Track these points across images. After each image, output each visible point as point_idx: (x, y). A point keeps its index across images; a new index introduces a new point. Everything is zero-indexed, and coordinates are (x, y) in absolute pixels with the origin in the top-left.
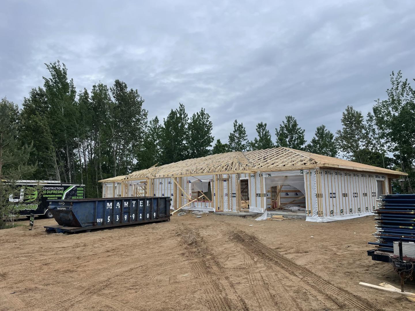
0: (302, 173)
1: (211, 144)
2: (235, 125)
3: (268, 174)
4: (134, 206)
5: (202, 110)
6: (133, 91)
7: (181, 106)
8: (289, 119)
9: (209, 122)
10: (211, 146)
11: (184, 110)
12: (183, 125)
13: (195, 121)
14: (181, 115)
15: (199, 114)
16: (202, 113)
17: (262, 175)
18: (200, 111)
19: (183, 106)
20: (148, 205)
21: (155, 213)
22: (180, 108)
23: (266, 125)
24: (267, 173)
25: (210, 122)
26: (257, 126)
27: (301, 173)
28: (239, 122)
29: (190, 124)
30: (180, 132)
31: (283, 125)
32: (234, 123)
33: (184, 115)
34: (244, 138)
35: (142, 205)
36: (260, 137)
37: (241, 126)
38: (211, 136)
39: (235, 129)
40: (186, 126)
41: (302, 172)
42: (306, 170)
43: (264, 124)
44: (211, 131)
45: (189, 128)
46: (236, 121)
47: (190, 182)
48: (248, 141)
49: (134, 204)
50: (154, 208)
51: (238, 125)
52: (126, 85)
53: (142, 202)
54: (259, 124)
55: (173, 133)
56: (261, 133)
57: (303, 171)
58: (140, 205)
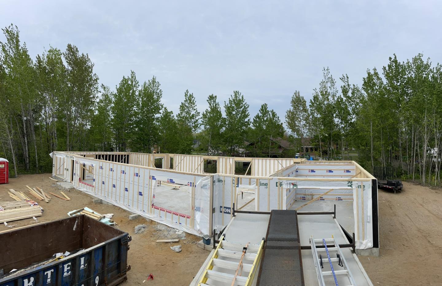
0: (351, 186)
1: (160, 111)
2: (186, 95)
3: (292, 184)
4: (49, 280)
5: (153, 78)
6: (84, 55)
7: (133, 73)
8: (236, 93)
9: (159, 90)
10: (160, 113)
11: (135, 77)
12: (134, 92)
13: (146, 89)
14: (132, 82)
15: (150, 81)
16: (153, 81)
17: (281, 185)
18: (152, 79)
19: (134, 73)
20: (82, 267)
21: (98, 277)
22: (131, 75)
23: (216, 97)
24: (291, 182)
25: (161, 90)
26: (209, 98)
27: (348, 186)
28: (190, 92)
29: (140, 91)
30: (131, 99)
31: (231, 99)
32: (185, 93)
33: (135, 82)
34: (194, 108)
35: (68, 271)
36: (211, 108)
37: (191, 96)
38: (161, 104)
39: (186, 99)
40: (137, 93)
41: (349, 184)
42: (356, 182)
43: (214, 96)
44: (161, 99)
45: (140, 95)
46: (187, 91)
47: (154, 178)
48: (197, 111)
49: (49, 276)
50: (96, 268)
51: (189, 95)
52: (77, 49)
53: (68, 266)
54: (210, 96)
55: (125, 99)
56: (212, 105)
57: (352, 183)
58: (65, 274)
